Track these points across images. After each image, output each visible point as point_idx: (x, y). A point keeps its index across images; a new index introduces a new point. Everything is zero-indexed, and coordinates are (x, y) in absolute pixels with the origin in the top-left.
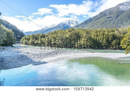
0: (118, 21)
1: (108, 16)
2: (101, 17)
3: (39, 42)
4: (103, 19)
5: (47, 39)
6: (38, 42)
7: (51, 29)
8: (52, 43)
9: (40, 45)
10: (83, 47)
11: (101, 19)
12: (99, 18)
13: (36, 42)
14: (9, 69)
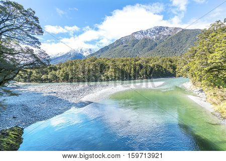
0: (134, 50)
1: (124, 45)
2: (118, 45)
3: (49, 76)
4: (120, 47)
5: (61, 73)
6: (47, 77)
7: (57, 58)
8: (70, 77)
9: (50, 81)
10: (110, 79)
11: (118, 48)
12: (115, 47)
13: (43, 77)
14: (48, 118)
